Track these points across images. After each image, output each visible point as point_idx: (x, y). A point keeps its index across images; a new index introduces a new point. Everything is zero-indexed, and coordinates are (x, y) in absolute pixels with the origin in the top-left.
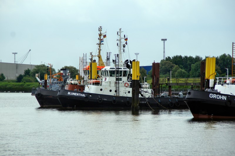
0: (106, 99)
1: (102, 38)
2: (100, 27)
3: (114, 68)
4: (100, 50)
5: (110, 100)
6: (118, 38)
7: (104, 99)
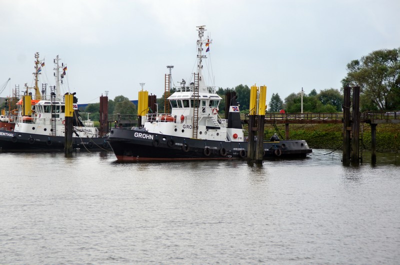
0: (39, 140)
1: (39, 66)
2: (37, 53)
3: (50, 103)
4: (37, 81)
5: (45, 141)
6: (56, 66)
7: (37, 140)
